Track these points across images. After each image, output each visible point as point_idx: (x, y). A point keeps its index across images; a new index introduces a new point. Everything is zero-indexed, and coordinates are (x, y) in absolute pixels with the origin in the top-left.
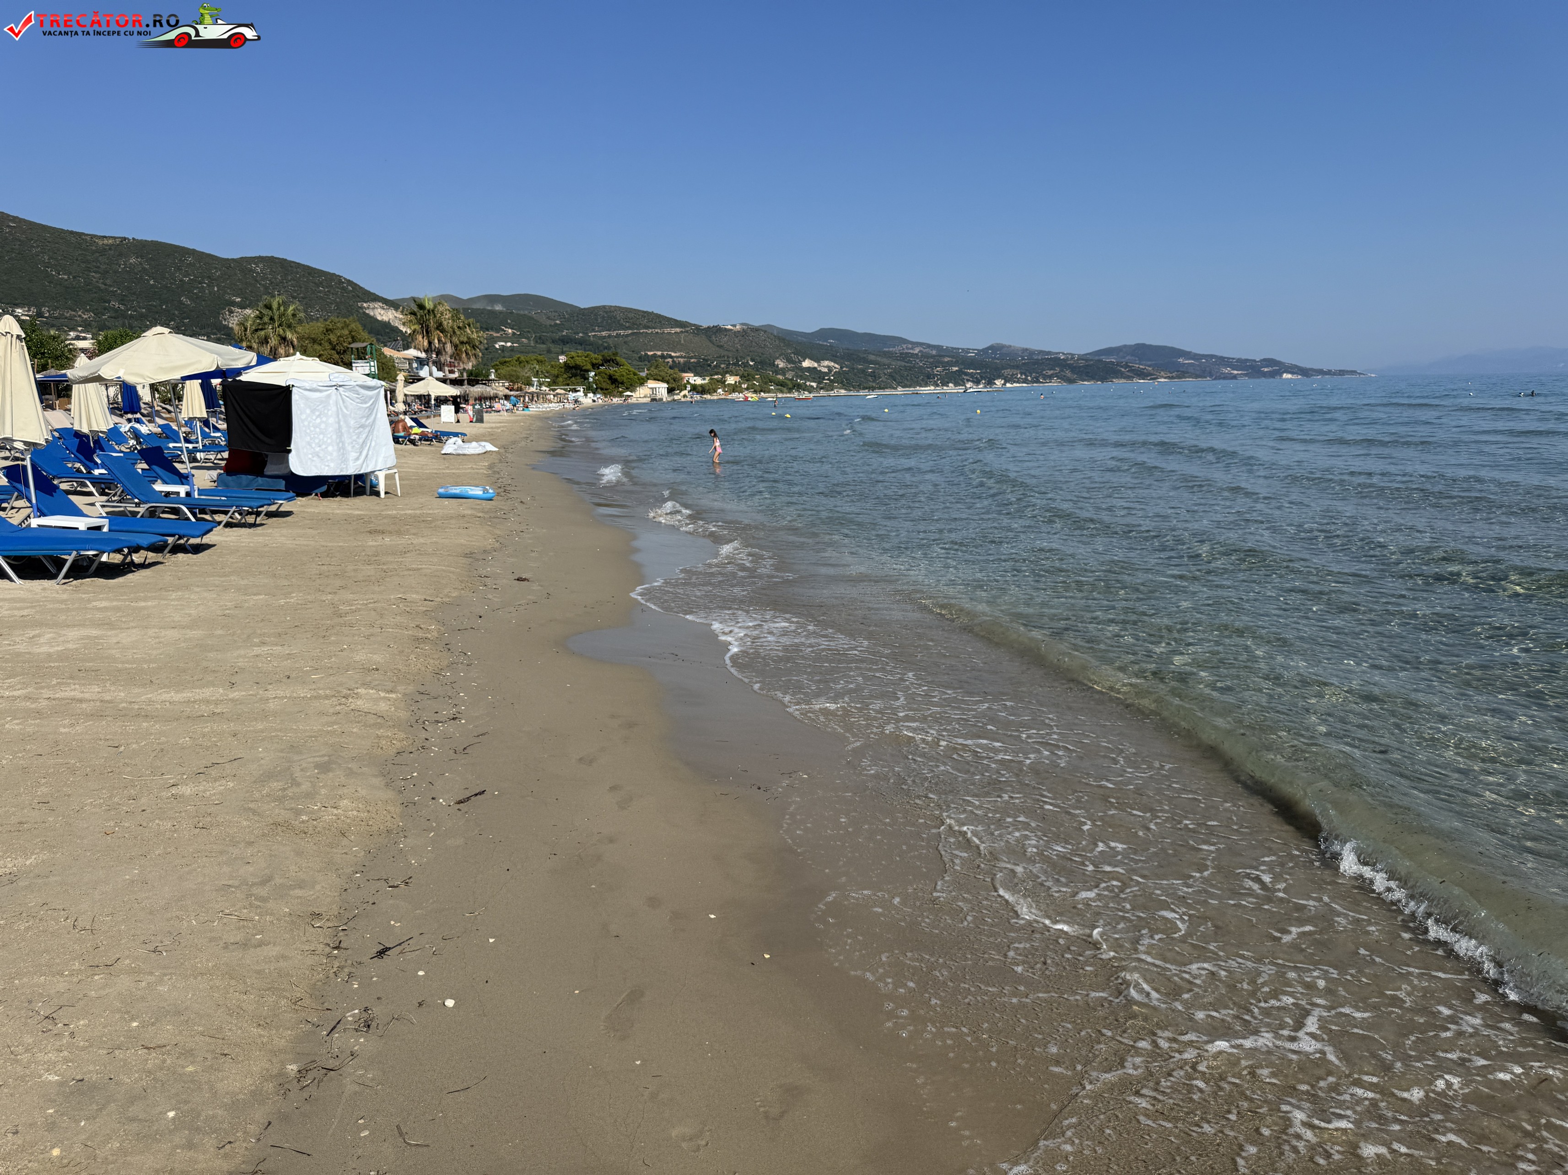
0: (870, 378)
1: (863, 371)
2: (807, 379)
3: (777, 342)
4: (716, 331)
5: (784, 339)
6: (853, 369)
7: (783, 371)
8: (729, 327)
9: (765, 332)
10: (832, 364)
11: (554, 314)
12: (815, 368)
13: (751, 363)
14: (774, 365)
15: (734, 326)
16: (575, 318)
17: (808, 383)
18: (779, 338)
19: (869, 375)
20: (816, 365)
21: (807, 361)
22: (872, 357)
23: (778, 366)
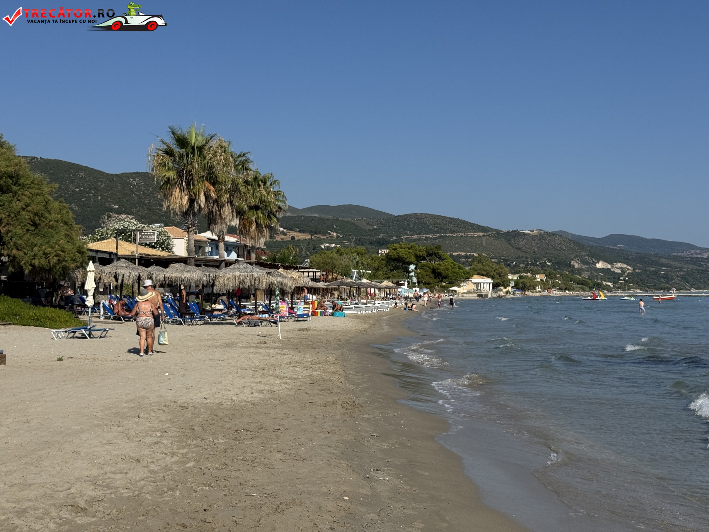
0: (663, 280)
1: (656, 273)
2: (602, 279)
3: (572, 245)
4: (516, 235)
5: (578, 243)
6: (646, 271)
7: (580, 271)
8: (527, 232)
9: (561, 236)
10: (625, 266)
11: (372, 220)
12: (609, 269)
13: (548, 264)
14: (570, 265)
15: (533, 231)
16: (391, 224)
17: (604, 283)
18: (574, 242)
19: (662, 277)
20: (609, 266)
21: (600, 263)
22: (664, 261)
23: (574, 266)
